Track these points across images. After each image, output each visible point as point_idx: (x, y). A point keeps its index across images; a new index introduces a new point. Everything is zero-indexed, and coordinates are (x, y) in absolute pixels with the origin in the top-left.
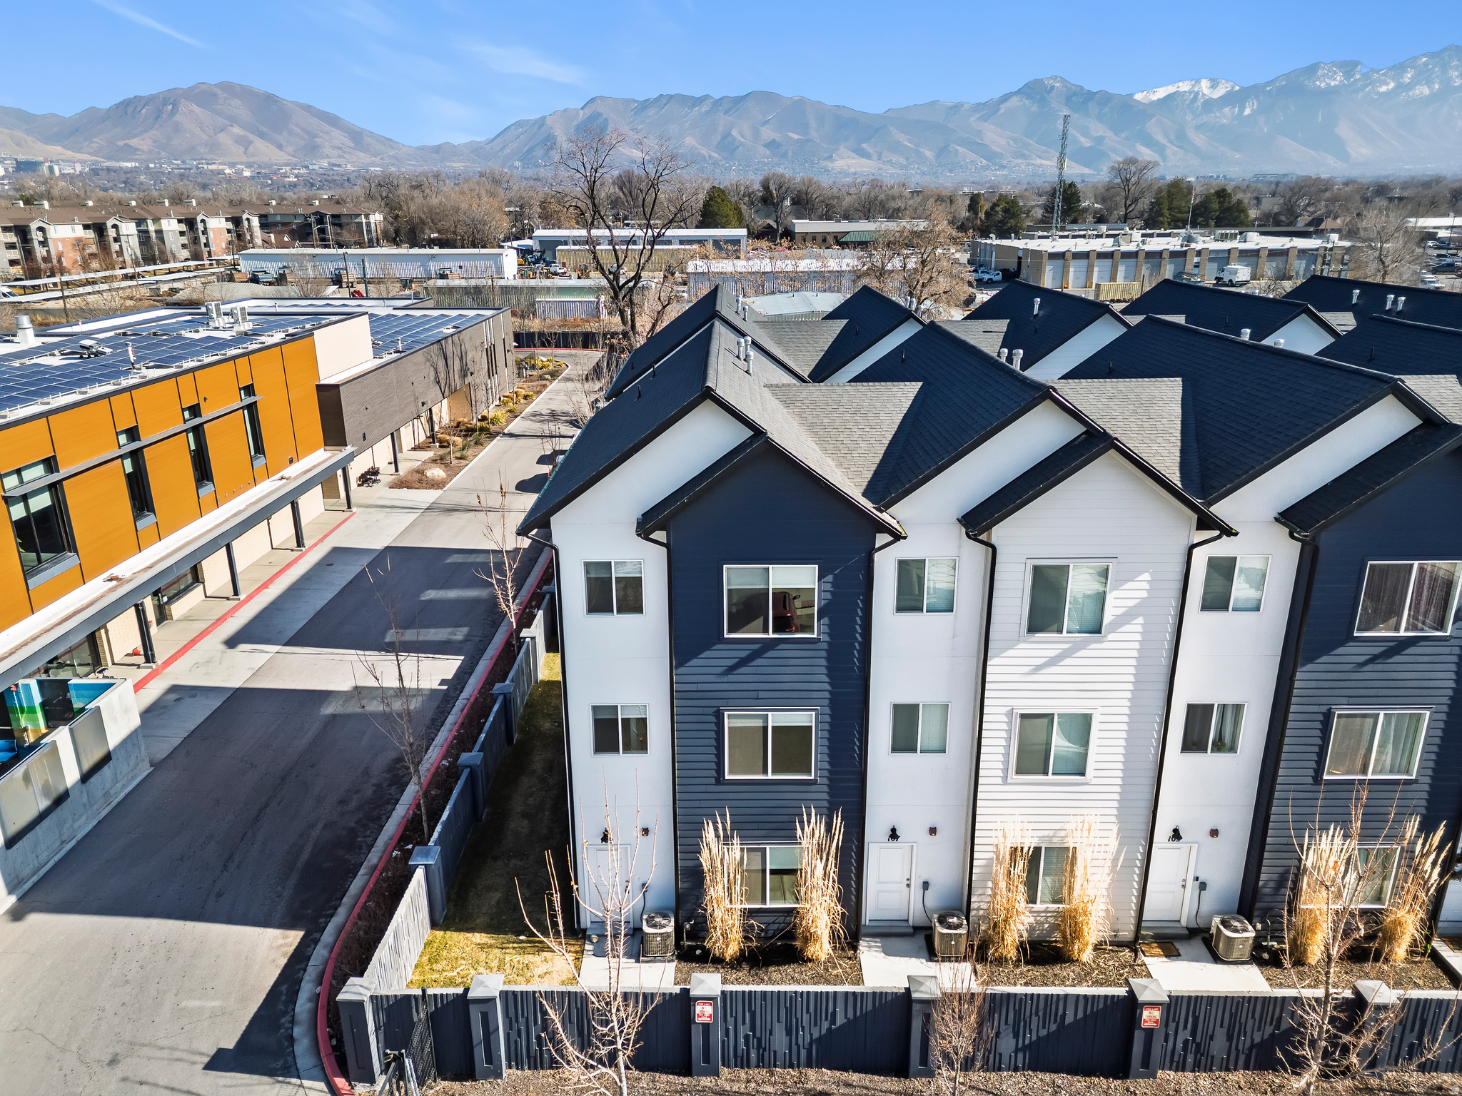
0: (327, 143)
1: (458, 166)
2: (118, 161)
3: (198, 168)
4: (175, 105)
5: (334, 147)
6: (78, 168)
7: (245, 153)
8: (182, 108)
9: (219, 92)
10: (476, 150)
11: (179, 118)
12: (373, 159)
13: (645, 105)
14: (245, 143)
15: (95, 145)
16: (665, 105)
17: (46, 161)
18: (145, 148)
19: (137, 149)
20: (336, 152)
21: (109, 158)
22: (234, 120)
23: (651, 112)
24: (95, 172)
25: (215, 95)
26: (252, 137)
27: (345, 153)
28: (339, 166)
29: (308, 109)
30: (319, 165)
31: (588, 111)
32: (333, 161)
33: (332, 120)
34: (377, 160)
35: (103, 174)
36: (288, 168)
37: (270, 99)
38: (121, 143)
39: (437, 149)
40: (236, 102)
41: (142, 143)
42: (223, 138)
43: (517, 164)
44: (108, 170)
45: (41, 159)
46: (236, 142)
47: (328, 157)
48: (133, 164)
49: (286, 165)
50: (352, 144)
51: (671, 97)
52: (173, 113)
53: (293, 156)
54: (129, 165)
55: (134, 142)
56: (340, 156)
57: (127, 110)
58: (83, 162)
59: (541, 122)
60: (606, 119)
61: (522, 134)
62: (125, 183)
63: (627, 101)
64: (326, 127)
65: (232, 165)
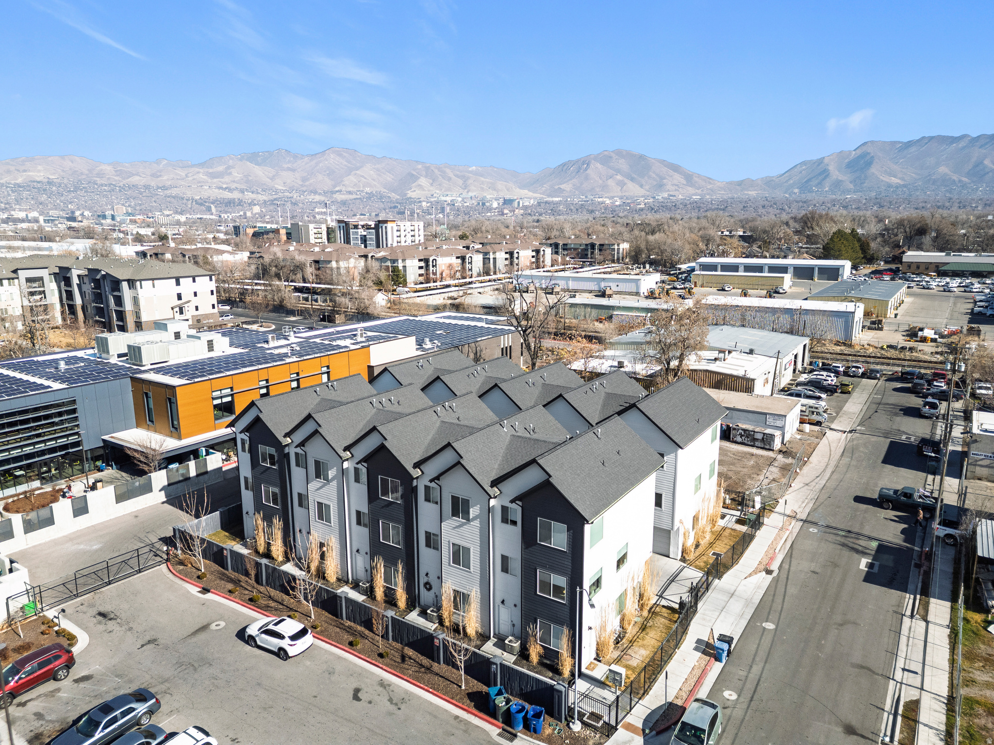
0: (670, 183)
1: (753, 193)
2: (552, 197)
3: (592, 200)
4: (588, 165)
5: (673, 185)
6: (532, 201)
7: (621, 190)
8: (592, 166)
9: (613, 155)
10: (769, 182)
11: (589, 171)
12: (697, 191)
13: (909, 144)
14: (621, 184)
15: (544, 189)
16: (927, 143)
17: (517, 199)
18: (568, 189)
19: (564, 190)
20: (674, 188)
21: (549, 196)
22: (618, 171)
23: (913, 149)
24: (539, 204)
25: (611, 157)
26: (626, 181)
27: (679, 188)
28: (675, 196)
29: (663, 162)
30: (662, 196)
31: (859, 152)
32: (671, 193)
33: (676, 168)
34: (699, 191)
35: (542, 205)
36: (642, 199)
37: (642, 157)
38: (556, 187)
39: (740, 183)
40: (622, 161)
41: (567, 187)
42: (610, 182)
43: (796, 191)
44: (546, 202)
45: (515, 198)
46: (617, 184)
47: (669, 191)
48: (560, 199)
49: (642, 197)
50: (685, 182)
51: (931, 138)
52: (586, 169)
53: (648, 191)
54: (557, 199)
55: (562, 186)
56: (676, 190)
57: (563, 169)
58: (535, 198)
59: (821, 161)
60: (873, 157)
61: (804, 170)
62: (552, 210)
63: (894, 143)
64: (671, 172)
65: (612, 198)
